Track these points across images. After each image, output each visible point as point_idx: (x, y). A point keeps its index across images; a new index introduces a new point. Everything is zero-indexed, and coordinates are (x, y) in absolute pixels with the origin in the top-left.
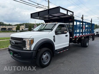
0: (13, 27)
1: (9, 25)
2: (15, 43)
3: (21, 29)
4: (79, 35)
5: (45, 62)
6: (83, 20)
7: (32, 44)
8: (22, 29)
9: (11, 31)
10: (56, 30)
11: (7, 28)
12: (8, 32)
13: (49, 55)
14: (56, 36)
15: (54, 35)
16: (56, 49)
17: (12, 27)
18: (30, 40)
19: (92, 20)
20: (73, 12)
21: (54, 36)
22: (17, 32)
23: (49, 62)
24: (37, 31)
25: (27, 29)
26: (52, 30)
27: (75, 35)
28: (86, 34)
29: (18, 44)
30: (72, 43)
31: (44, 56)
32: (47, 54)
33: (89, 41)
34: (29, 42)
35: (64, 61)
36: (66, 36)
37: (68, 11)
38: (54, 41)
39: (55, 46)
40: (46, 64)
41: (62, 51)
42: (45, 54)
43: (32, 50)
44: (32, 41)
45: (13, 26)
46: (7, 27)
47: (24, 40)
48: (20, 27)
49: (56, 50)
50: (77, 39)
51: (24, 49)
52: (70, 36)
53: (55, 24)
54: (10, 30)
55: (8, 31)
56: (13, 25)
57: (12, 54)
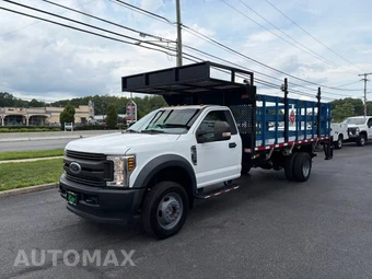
0: (50, 112)
1: (35, 104)
2: (83, 169)
3: (77, 120)
4: (276, 143)
5: (167, 224)
6: (286, 93)
7: (131, 171)
8: (83, 119)
9: (42, 125)
10: (200, 128)
11: (28, 116)
12: (30, 129)
13: (177, 203)
14: (199, 146)
15: (195, 143)
16: (199, 185)
17: (47, 112)
18: (125, 160)
19: (319, 93)
20: (252, 74)
21: (194, 148)
22: (63, 129)
23: (179, 223)
24: (143, 132)
25: (101, 117)
26: (189, 128)
27: (259, 143)
28: (309, 137)
29: (91, 170)
30: (259, 169)
31: (165, 205)
32: (172, 200)
33: (311, 162)
34: (121, 165)
35: (225, 222)
36: (232, 145)
37: (234, 71)
38: (195, 161)
39: (197, 176)
40: (170, 227)
41: (218, 190)
42: (167, 200)
43: (131, 186)
44: (130, 163)
45: (48, 109)
46: (28, 113)
47: (109, 158)
48: (77, 110)
49: (202, 189)
50: (268, 156)
51: (109, 184)
52: (244, 146)
53: (198, 110)
54: (38, 124)
55: (29, 127)
56: (48, 105)
57: (73, 199)
